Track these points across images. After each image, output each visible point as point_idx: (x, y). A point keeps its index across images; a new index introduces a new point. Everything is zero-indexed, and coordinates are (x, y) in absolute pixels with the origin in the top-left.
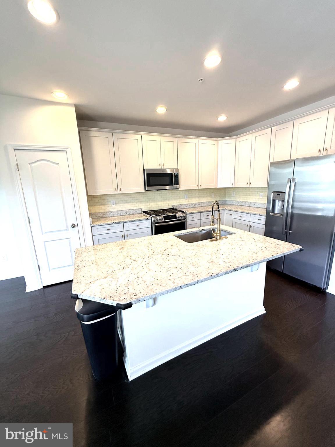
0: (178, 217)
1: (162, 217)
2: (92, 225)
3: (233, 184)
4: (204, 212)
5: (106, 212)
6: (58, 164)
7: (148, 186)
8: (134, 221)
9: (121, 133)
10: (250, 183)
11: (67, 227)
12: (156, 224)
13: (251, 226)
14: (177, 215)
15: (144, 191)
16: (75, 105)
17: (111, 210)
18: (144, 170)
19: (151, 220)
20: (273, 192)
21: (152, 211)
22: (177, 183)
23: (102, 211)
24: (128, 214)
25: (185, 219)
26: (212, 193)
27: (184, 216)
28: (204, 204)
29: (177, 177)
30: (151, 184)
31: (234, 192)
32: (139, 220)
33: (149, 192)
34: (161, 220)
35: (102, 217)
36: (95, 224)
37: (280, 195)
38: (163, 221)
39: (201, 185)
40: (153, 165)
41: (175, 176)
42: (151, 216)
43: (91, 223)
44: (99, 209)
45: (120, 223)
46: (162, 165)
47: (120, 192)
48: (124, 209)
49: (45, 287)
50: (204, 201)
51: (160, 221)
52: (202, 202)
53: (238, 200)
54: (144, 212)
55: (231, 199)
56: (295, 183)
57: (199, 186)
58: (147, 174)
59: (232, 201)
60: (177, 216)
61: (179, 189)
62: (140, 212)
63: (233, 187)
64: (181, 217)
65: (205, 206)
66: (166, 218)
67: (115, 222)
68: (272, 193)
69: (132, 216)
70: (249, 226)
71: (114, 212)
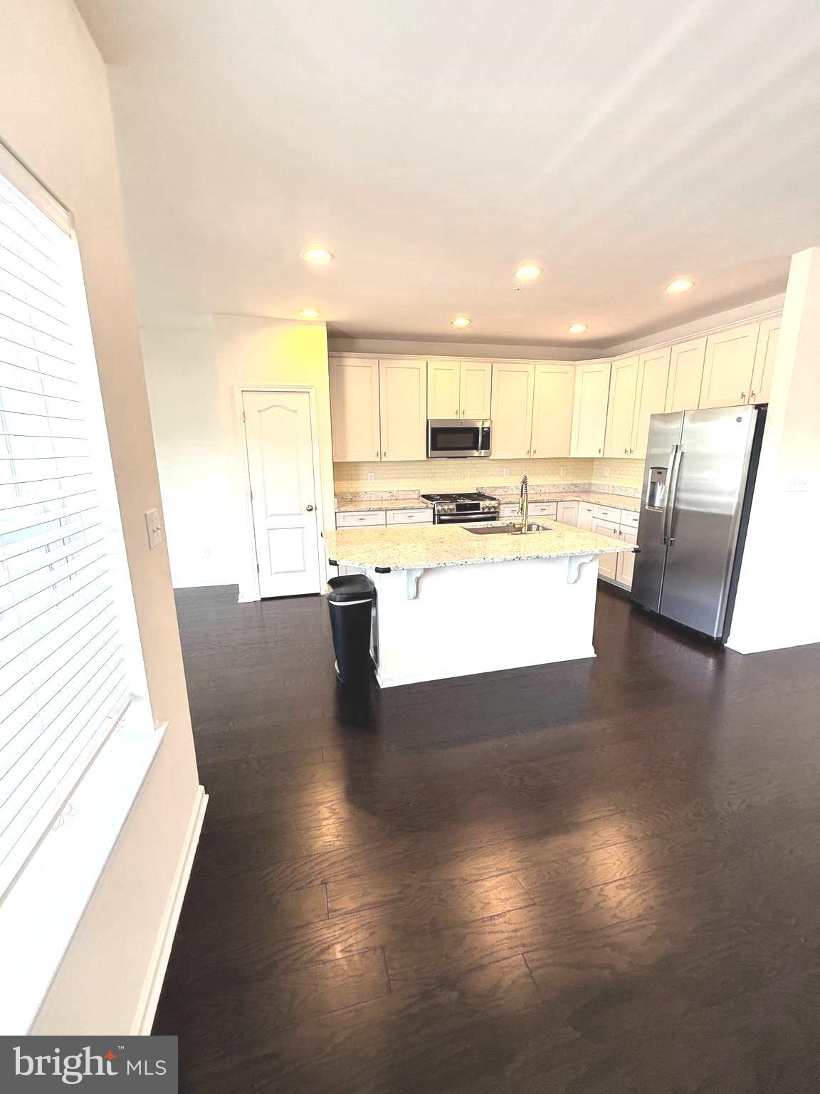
0: (483, 509)
1: (453, 506)
2: (337, 510)
3: (602, 452)
4: (536, 502)
5: (358, 493)
6: (296, 411)
7: (432, 449)
8: (404, 509)
9: (392, 359)
10: (631, 451)
11: (301, 510)
12: (442, 517)
13: (620, 533)
14: (482, 504)
15: (425, 458)
16: (327, 322)
17: (367, 490)
18: (428, 421)
19: (434, 509)
20: (652, 468)
21: (438, 495)
22: (486, 446)
23: (351, 490)
24: (394, 498)
25: (495, 513)
26: (562, 468)
27: (495, 507)
28: (543, 489)
29: (487, 434)
30: (438, 446)
31: (609, 468)
32: (413, 508)
33: (436, 462)
34: (451, 510)
35: (351, 501)
36: (342, 509)
37: (660, 473)
38: (455, 512)
39: (535, 452)
40: (445, 413)
41: (483, 432)
42: (434, 503)
43: (336, 507)
44: (348, 487)
45: (380, 510)
46: (461, 411)
47: (384, 459)
48: (389, 489)
49: (263, 599)
50: (544, 483)
51: (449, 512)
52: (538, 484)
53: (614, 484)
54: (423, 496)
55: (602, 483)
56: (682, 453)
57: (532, 452)
58: (432, 429)
59: (602, 485)
60: (481, 507)
61: (491, 458)
62: (416, 496)
63: (602, 457)
64: (489, 508)
65: (545, 493)
66: (459, 507)
67: (375, 507)
68: (651, 470)
69: (401, 501)
70: (618, 532)
71: (371, 493)
